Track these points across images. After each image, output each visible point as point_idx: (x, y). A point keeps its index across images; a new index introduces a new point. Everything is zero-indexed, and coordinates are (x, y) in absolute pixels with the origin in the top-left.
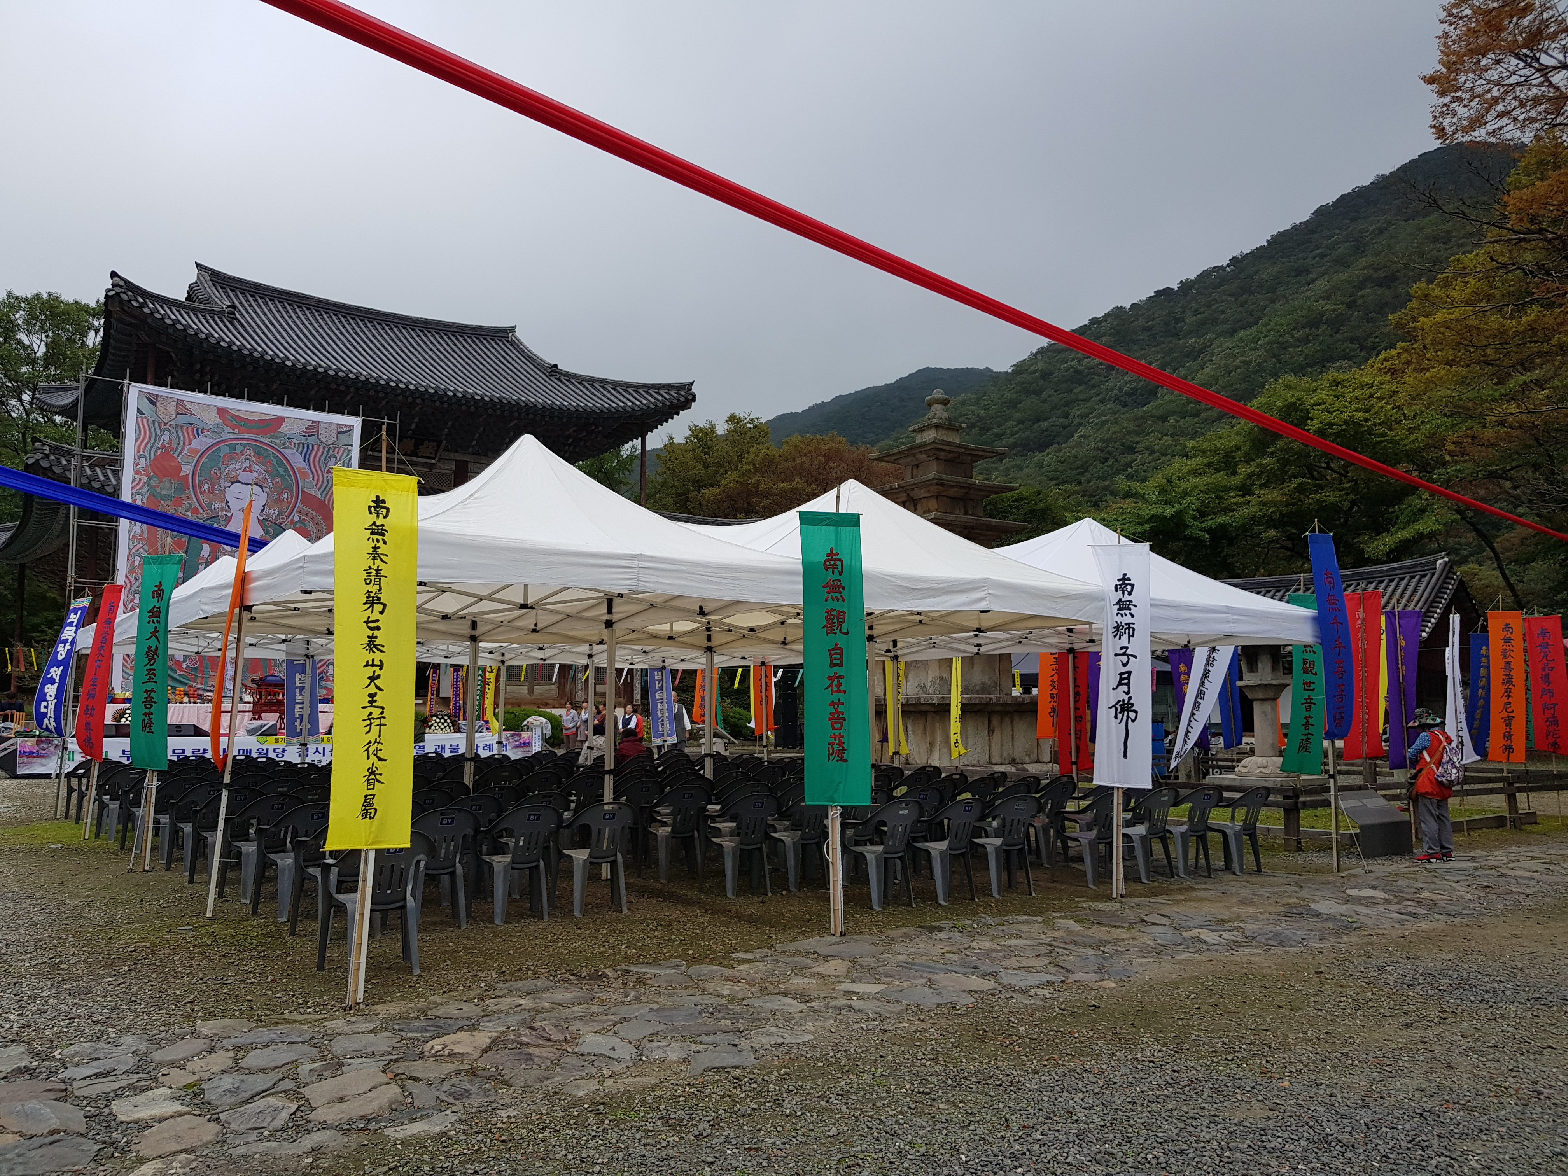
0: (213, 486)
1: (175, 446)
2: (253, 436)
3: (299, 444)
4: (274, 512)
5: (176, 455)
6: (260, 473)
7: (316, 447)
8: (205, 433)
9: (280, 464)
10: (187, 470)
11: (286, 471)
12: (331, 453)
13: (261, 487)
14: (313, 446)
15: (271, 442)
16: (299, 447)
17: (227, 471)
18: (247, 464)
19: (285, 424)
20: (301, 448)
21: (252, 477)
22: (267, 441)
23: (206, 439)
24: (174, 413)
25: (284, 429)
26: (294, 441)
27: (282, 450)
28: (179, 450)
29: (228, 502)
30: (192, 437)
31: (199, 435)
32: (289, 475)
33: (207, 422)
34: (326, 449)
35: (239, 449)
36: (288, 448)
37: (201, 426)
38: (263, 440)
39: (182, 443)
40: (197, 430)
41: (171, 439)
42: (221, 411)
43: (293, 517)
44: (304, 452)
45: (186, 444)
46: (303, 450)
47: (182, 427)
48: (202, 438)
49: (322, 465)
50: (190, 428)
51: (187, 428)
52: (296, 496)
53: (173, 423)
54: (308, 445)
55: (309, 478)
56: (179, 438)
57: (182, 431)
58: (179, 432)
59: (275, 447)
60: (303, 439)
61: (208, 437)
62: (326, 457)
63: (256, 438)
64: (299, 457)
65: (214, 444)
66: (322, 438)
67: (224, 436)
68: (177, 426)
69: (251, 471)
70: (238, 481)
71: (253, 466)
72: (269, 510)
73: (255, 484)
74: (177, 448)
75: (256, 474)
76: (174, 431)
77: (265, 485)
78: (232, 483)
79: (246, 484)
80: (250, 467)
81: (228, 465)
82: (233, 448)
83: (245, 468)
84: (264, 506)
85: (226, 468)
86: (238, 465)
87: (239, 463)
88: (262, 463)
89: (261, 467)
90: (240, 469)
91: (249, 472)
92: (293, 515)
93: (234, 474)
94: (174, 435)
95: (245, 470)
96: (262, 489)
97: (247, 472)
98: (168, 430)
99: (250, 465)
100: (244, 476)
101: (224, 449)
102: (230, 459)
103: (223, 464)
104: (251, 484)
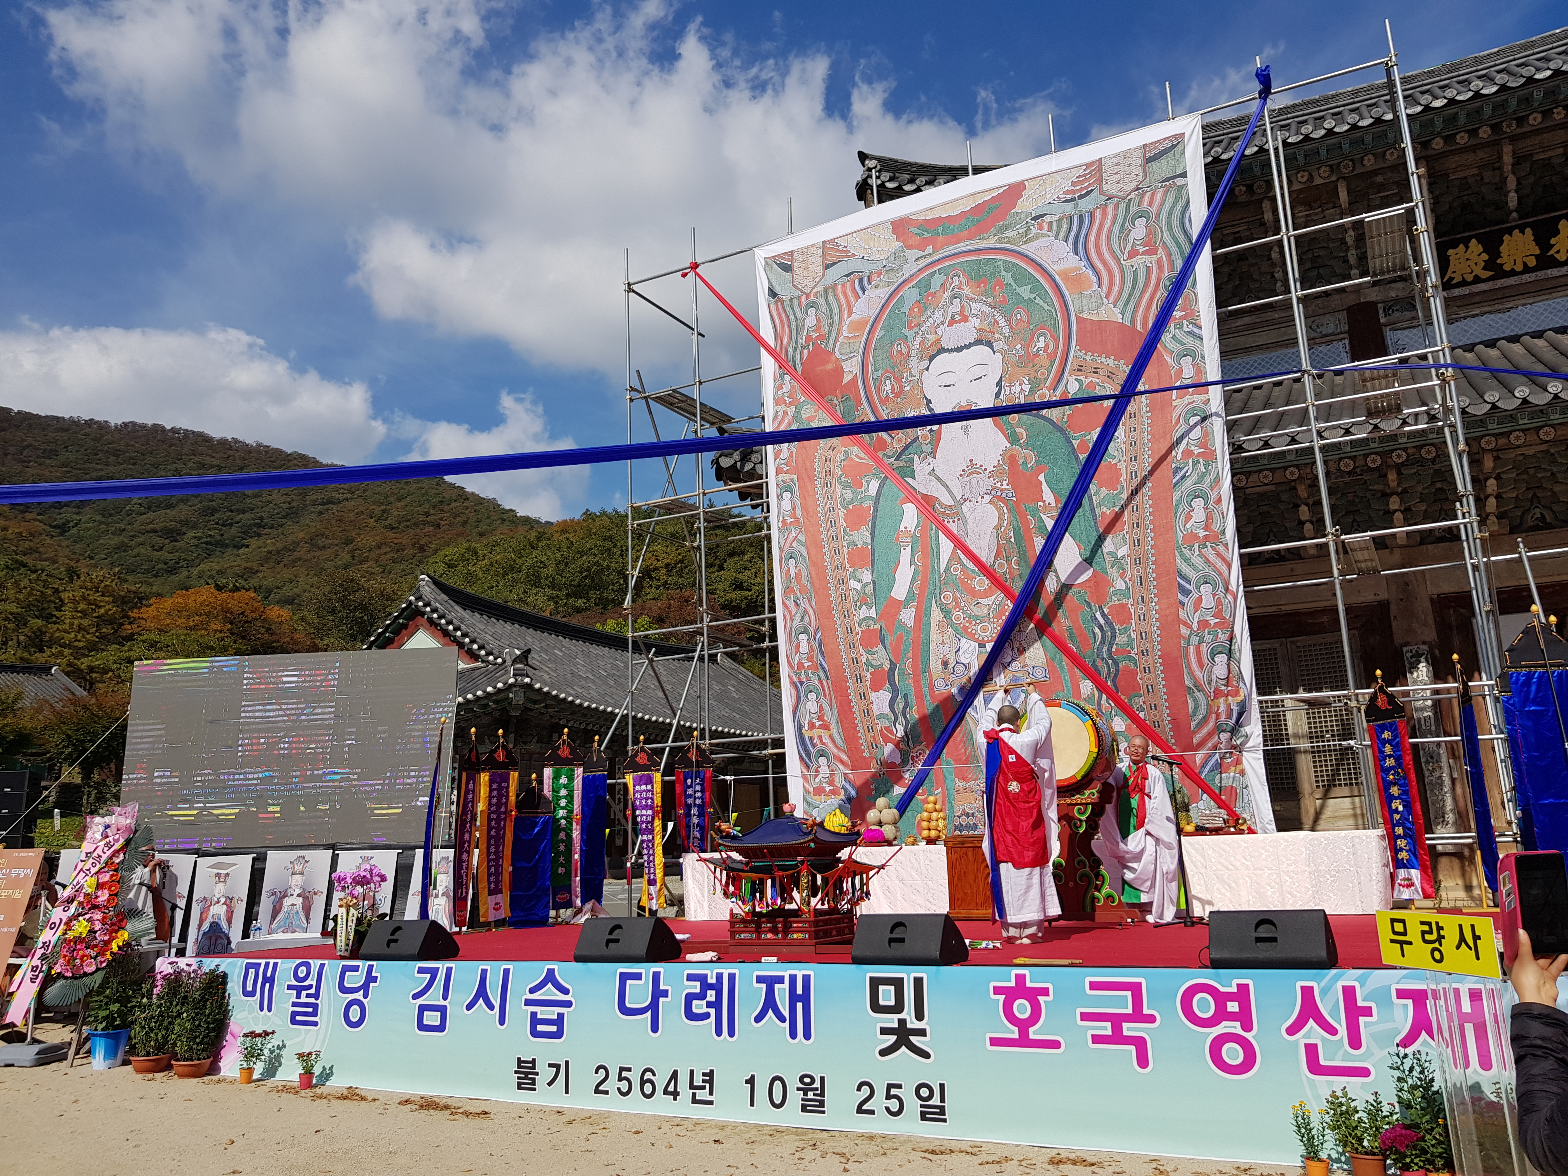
0: (899, 380)
1: (826, 329)
2: (962, 246)
3: (1060, 221)
5: (830, 347)
6: (982, 316)
7: (1098, 214)
8: (875, 279)
10: (851, 367)
12: (1133, 209)
13: (989, 344)
14: (1092, 214)
15: (999, 241)
16: (1059, 227)
17: (919, 339)
18: (955, 307)
19: (1025, 194)
20: (1065, 227)
21: (967, 332)
22: (991, 243)
23: (877, 291)
24: (820, 269)
25: (1025, 205)
26: (1047, 219)
27: (1024, 249)
28: (833, 336)
29: (926, 399)
30: (852, 299)
31: (864, 290)
33: (878, 257)
34: (1122, 207)
35: (937, 281)
36: (1037, 237)
37: (866, 268)
38: (984, 244)
39: (836, 318)
40: (861, 281)
41: (819, 320)
42: (899, 227)
43: (1066, 385)
44: (1073, 234)
45: (845, 317)
46: (1070, 230)
47: (834, 287)
48: (871, 292)
49: (1116, 247)
50: (848, 284)
51: (844, 286)
52: (1064, 338)
53: (820, 288)
54: (1081, 216)
55: (1091, 287)
56: (831, 311)
57: (835, 295)
58: (831, 299)
59: (1009, 246)
60: (1069, 208)
61: (882, 284)
62: (1123, 225)
63: (968, 248)
64: (1064, 249)
65: (891, 295)
66: (1110, 188)
67: (909, 270)
68: (825, 290)
69: (965, 319)
70: (942, 350)
71: (967, 309)
72: (1010, 386)
73: (978, 342)
74: (830, 332)
75: (974, 322)
76: (822, 301)
77: (997, 336)
78: (931, 359)
79: (959, 349)
80: (961, 313)
81: (919, 325)
82: (925, 286)
83: (953, 318)
84: (999, 384)
85: (917, 333)
86: (938, 316)
87: (941, 313)
88: (985, 293)
89: (985, 303)
90: (943, 323)
91: (960, 322)
92: (1064, 382)
93: (932, 338)
94: (824, 308)
95: (952, 322)
96: (992, 348)
97: (956, 322)
98: (813, 305)
99: (963, 307)
100: (951, 336)
101: (910, 295)
102: (921, 311)
103: (910, 328)
104: (968, 346)
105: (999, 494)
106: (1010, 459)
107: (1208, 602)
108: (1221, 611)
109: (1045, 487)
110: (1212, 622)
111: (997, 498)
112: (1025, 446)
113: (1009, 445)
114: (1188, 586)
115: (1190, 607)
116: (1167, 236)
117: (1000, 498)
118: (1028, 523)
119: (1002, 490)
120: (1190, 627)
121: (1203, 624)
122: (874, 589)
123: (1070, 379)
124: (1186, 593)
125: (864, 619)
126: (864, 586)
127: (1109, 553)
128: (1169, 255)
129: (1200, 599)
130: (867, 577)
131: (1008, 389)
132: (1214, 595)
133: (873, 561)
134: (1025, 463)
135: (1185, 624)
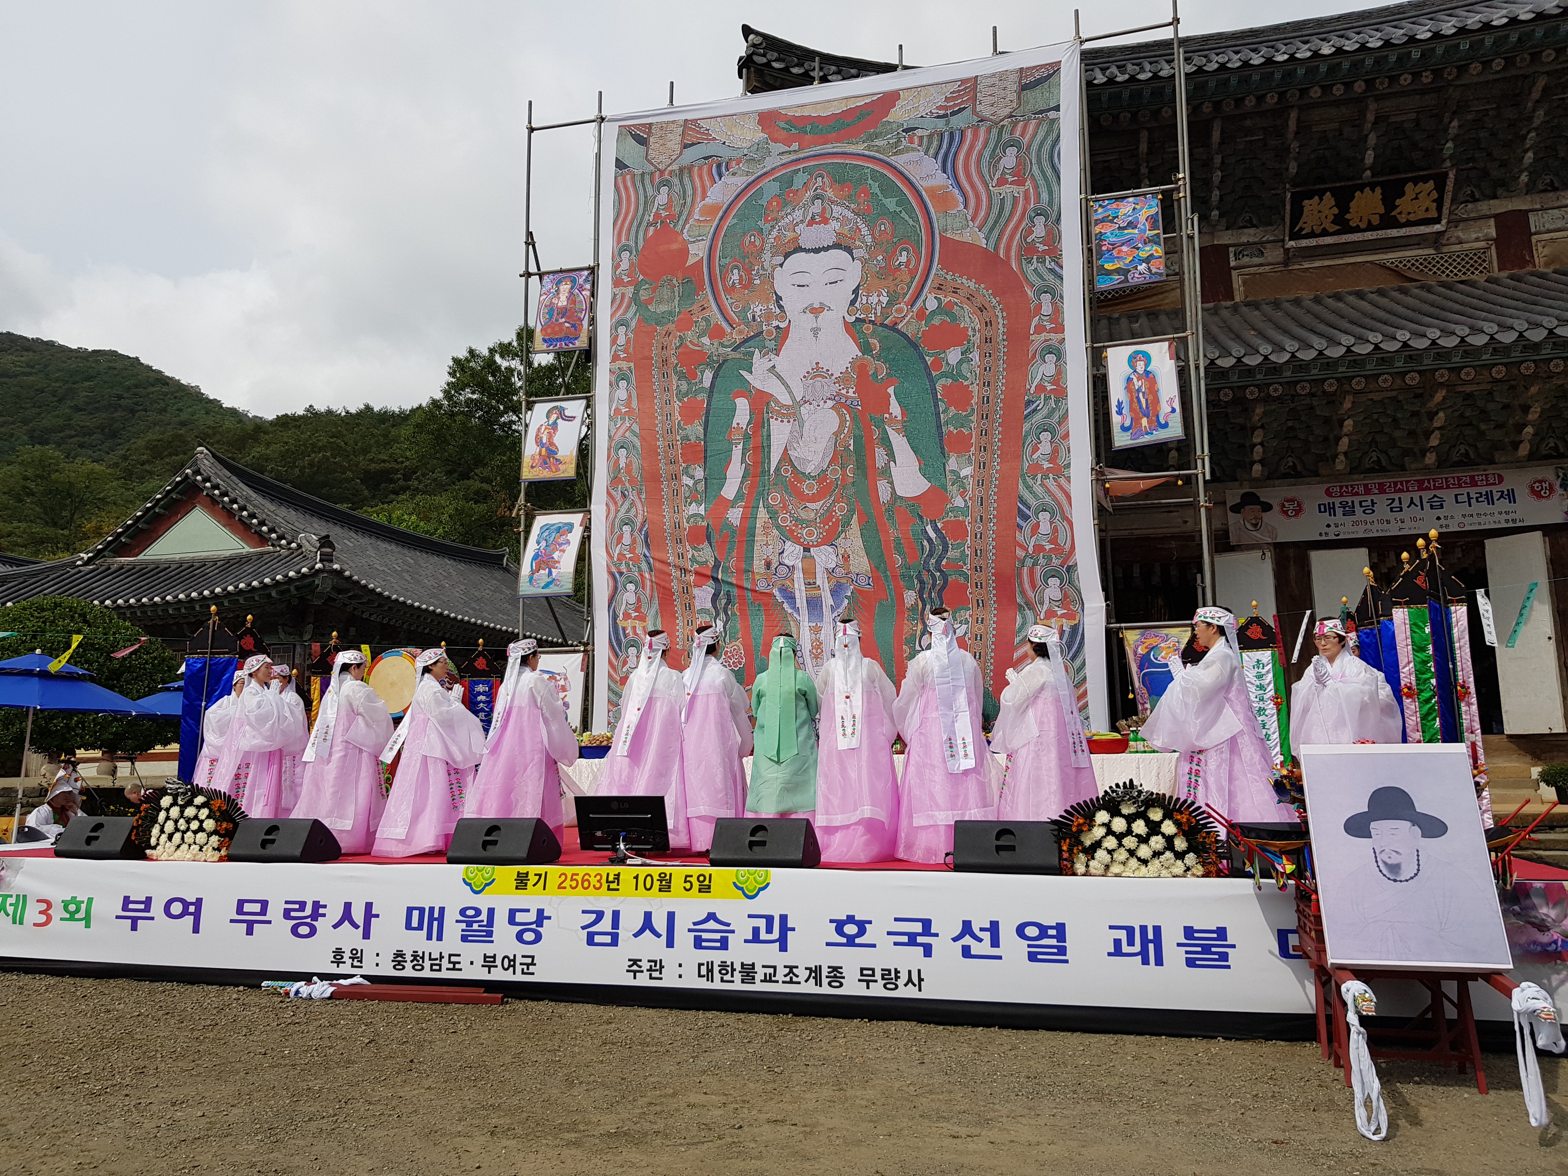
0: (749, 271)
2: (830, 148)
3: (930, 136)
4: (879, 299)
5: (678, 228)
6: (844, 221)
7: (969, 134)
8: (735, 166)
9: (888, 188)
10: (698, 251)
11: (903, 202)
12: (1006, 137)
13: (849, 250)
14: (962, 133)
15: (868, 148)
16: (930, 143)
17: (775, 233)
18: (817, 207)
19: (899, 104)
20: (935, 143)
21: (826, 234)
22: (859, 148)
23: (734, 179)
24: (678, 148)
25: (898, 115)
26: (919, 133)
27: (893, 160)
28: (684, 217)
29: (779, 298)
30: (708, 183)
31: (720, 176)
32: (911, 211)
33: (739, 144)
34: (994, 132)
35: (800, 180)
36: (907, 150)
37: (726, 154)
38: (852, 149)
39: (689, 200)
40: (719, 166)
42: (766, 119)
43: (924, 301)
44: (943, 151)
45: (699, 199)
46: (940, 147)
47: (690, 168)
48: (727, 179)
49: (985, 171)
50: (705, 168)
51: (700, 168)
52: (927, 253)
53: (675, 167)
54: (952, 133)
55: (957, 206)
56: (684, 192)
57: (691, 177)
58: (686, 180)
59: (877, 155)
60: (941, 123)
61: (739, 172)
62: (994, 150)
63: (835, 150)
64: (932, 166)
65: (749, 185)
66: (985, 110)
67: (771, 163)
68: (681, 170)
69: (825, 221)
70: (799, 249)
71: (828, 211)
72: (868, 296)
73: (837, 246)
74: (681, 213)
75: (834, 225)
76: (676, 181)
77: (858, 243)
78: (787, 256)
79: (817, 251)
80: (822, 214)
81: (776, 220)
82: (787, 182)
83: (813, 218)
84: (856, 291)
85: (773, 227)
86: (798, 214)
87: (801, 212)
88: (849, 198)
89: (848, 208)
90: (802, 221)
91: (819, 223)
92: (923, 298)
93: (790, 235)
94: (677, 188)
95: (812, 222)
96: (851, 254)
97: (817, 223)
98: (666, 183)
99: (824, 209)
100: (809, 236)
101: (771, 188)
102: (782, 206)
103: (766, 221)
104: (826, 249)
105: (843, 400)
106: (859, 367)
107: (1045, 528)
108: (1057, 537)
109: (893, 398)
110: (1047, 548)
111: (840, 405)
112: (878, 357)
113: (860, 354)
114: (1027, 512)
115: (1028, 530)
116: (1035, 167)
117: (844, 405)
118: (871, 433)
119: (847, 398)
120: (1026, 550)
121: (1039, 548)
122: (706, 488)
123: (929, 296)
124: (1026, 518)
125: (693, 516)
126: (695, 484)
127: (952, 471)
128: (1036, 187)
129: (1037, 525)
130: (699, 473)
131: (864, 298)
132: (1051, 523)
133: (705, 457)
134: (875, 374)
135: (1021, 546)
